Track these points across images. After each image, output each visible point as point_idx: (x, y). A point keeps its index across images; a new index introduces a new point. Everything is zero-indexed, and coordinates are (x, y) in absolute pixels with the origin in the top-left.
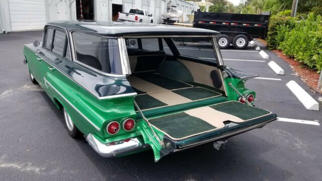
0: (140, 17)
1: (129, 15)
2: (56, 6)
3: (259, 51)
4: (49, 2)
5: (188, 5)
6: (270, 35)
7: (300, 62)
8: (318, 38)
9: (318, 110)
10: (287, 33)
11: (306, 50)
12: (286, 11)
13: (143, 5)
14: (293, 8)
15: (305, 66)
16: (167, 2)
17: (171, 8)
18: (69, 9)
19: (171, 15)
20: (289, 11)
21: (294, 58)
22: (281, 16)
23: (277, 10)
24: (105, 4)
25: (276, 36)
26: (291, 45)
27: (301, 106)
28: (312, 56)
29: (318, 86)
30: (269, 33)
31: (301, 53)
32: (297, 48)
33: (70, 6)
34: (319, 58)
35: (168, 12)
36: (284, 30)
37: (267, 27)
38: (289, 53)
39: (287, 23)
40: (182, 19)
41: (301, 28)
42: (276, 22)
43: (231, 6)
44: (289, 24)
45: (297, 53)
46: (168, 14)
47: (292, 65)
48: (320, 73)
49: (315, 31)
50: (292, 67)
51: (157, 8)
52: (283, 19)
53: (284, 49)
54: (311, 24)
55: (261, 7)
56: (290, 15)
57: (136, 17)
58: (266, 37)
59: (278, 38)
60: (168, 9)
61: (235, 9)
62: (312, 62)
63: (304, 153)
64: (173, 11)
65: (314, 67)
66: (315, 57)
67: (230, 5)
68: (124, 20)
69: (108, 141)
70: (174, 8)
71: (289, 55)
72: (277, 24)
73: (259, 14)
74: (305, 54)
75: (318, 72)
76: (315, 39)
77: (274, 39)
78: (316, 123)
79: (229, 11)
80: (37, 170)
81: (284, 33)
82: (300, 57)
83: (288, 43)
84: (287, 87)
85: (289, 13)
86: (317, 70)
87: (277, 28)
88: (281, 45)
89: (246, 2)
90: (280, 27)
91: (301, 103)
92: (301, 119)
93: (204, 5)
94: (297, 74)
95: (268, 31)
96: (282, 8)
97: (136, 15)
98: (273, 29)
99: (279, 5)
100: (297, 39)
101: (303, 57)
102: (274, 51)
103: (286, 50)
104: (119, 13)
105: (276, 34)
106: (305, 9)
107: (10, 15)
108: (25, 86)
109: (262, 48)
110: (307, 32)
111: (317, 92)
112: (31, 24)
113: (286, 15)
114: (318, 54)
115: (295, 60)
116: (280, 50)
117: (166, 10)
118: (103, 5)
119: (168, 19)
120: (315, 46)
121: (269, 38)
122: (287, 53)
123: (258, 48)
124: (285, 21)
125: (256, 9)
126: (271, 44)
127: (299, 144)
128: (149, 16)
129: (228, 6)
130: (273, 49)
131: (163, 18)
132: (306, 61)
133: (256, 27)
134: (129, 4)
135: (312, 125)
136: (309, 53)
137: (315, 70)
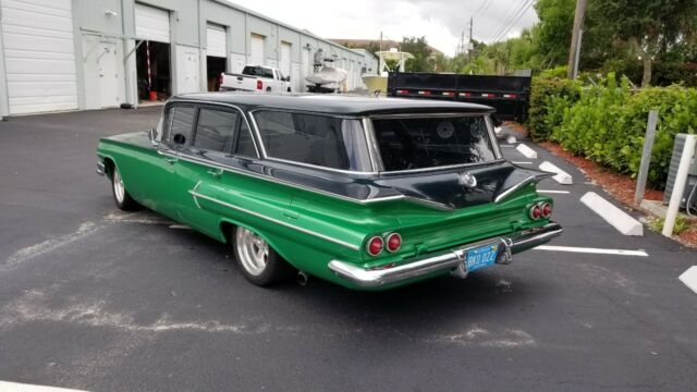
0: (266, 81)
1: (245, 79)
2: (98, 62)
3: (516, 145)
4: (84, 55)
5: (354, 57)
6: (535, 114)
7: (598, 160)
8: (627, 117)
9: (641, 234)
10: (566, 109)
11: (607, 140)
12: (558, 69)
13: (267, 58)
14: (570, 62)
15: (605, 167)
16: (313, 52)
17: (322, 62)
18: (123, 67)
19: (322, 76)
20: (564, 68)
21: (584, 156)
22: (549, 79)
23: (539, 67)
24: (193, 57)
25: (545, 117)
26: (577, 131)
27: (612, 230)
28: (619, 149)
29: (635, 199)
30: (531, 111)
31: (597, 145)
32: (589, 135)
33: (125, 61)
34: (632, 152)
35: (316, 71)
36: (560, 104)
37: (528, 100)
38: (574, 147)
39: (564, 92)
40: (345, 85)
41: (591, 101)
42: (543, 90)
43: (441, 57)
44: (568, 94)
45: (591, 144)
46: (318, 75)
47: (583, 168)
48: (636, 178)
49: (621, 105)
50: (583, 171)
51: (294, 64)
52: (557, 83)
53: (564, 139)
54: (612, 93)
55: (505, 61)
56: (566, 76)
57: (260, 82)
58: (527, 117)
59: (549, 119)
60: (317, 65)
61: (448, 63)
62: (619, 159)
63: (632, 292)
64: (326, 69)
65: (624, 168)
66: (625, 151)
67: (438, 56)
68: (234, 89)
69: (366, 266)
70: (328, 64)
71: (573, 151)
72: (547, 93)
73: (503, 75)
74: (606, 146)
75: (633, 176)
76: (622, 119)
77: (543, 122)
78: (641, 253)
79: (435, 69)
80: (235, 329)
81: (562, 109)
82: (597, 153)
83: (571, 128)
84: (582, 204)
85: (563, 72)
86: (631, 172)
87: (547, 100)
88: (556, 133)
89: (470, 51)
90: (551, 100)
91: (612, 227)
92: (618, 249)
93: (395, 58)
94: (594, 182)
95: (530, 107)
96: (548, 62)
97: (259, 79)
98: (539, 102)
99: (542, 56)
100: (588, 119)
101: (602, 152)
102: (543, 145)
103: (568, 141)
104: (223, 74)
105: (546, 112)
106: (590, 62)
107: (7, 81)
108: (111, 216)
109: (519, 141)
110: (606, 106)
111: (634, 210)
112: (47, 100)
113: (559, 75)
114: (631, 145)
115: (587, 158)
116: (556, 143)
117: (312, 68)
118: (190, 59)
119: (318, 85)
120: (622, 133)
121: (533, 119)
122: (569, 147)
123: (512, 140)
124: (560, 88)
125: (496, 65)
126: (537, 131)
127: (622, 281)
128: (283, 79)
129: (434, 57)
130: (540, 142)
131: (308, 84)
132: (609, 159)
133: (507, 100)
135: (636, 256)
136: (613, 143)
137: (626, 174)
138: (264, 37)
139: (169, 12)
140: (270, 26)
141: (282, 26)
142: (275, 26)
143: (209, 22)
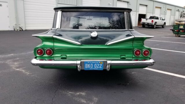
0: (155, 20)
1: (149, 20)
13: (161, 14)
24: (134, 14)
51: (172, 16)
57: (153, 21)
97: (152, 19)
104: (142, 19)
117: (180, 17)
128: (163, 20)
134: (151, 14)
138: (160, 8)
139: (128, 2)
140: (163, 4)
141: (167, 4)
142: (165, 5)
143: (140, 4)
